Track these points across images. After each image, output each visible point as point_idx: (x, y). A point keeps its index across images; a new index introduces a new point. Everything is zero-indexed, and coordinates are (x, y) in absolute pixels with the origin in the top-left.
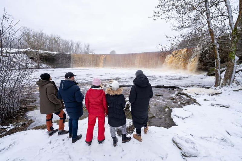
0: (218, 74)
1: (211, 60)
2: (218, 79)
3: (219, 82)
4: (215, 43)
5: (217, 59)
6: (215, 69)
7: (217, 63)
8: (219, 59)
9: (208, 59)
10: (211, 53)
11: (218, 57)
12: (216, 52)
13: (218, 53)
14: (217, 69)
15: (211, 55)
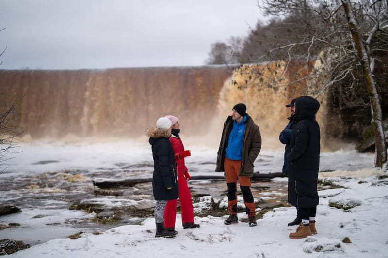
0: (379, 133)
1: (362, 101)
2: (382, 146)
3: (384, 152)
4: (364, 57)
5: (372, 95)
6: (373, 120)
7: (375, 106)
8: (376, 96)
9: (354, 99)
10: (359, 82)
11: (375, 91)
12: (369, 80)
13: (373, 82)
14: (377, 121)
15: (359, 87)
